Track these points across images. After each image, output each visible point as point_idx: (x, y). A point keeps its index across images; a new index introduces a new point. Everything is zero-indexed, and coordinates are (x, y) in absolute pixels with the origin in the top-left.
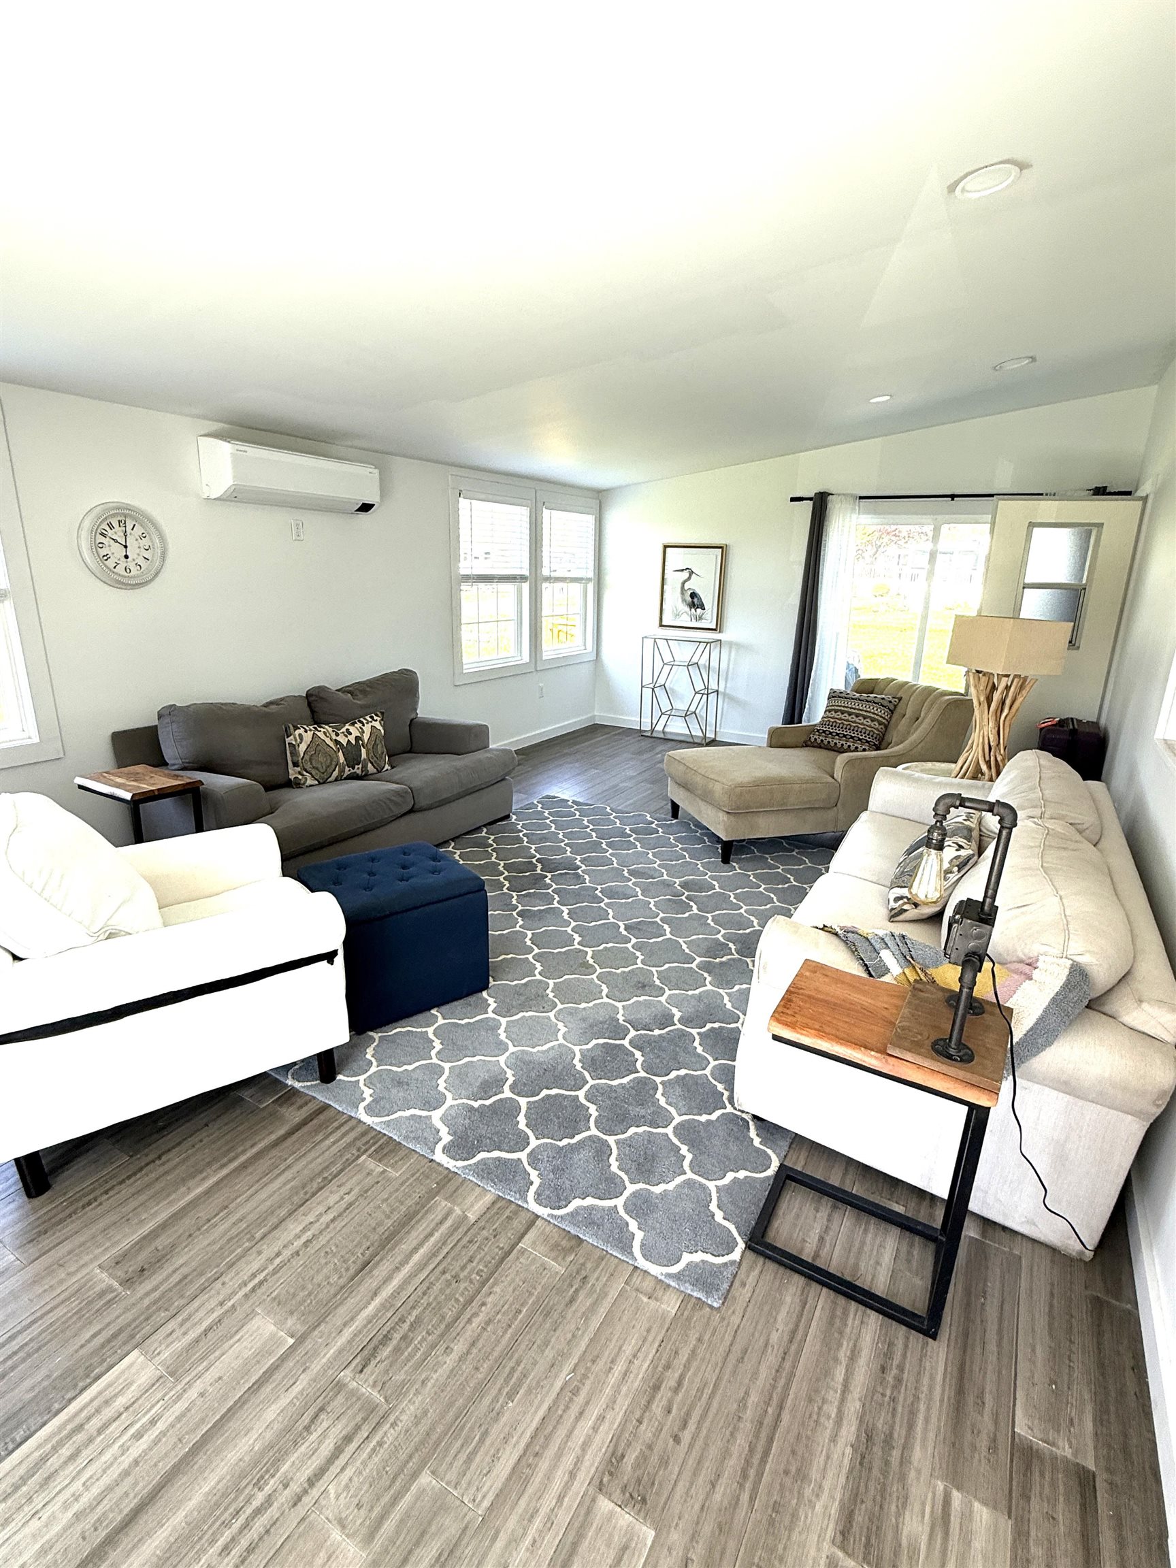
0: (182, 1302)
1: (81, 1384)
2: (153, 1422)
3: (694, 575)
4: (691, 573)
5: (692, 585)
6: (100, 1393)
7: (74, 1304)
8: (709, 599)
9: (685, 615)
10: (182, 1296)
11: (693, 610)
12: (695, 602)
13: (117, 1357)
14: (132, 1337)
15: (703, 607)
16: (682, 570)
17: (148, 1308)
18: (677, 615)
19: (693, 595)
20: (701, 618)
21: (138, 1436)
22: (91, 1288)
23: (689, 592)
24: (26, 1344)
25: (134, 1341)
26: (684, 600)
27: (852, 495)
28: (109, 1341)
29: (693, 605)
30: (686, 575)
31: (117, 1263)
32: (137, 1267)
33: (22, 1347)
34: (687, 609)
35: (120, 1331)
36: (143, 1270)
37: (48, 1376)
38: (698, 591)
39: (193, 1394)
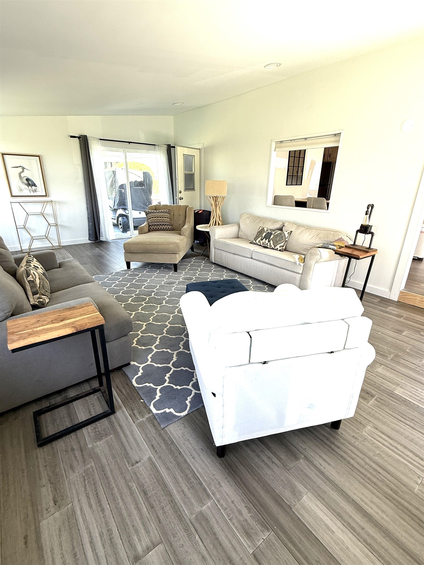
0: (377, 384)
1: (408, 402)
2: (412, 388)
3: (25, 170)
4: (23, 168)
5: (26, 174)
6: (409, 398)
7: (383, 407)
8: (38, 180)
9: (25, 189)
10: (376, 385)
11: (30, 187)
12: (30, 183)
13: (398, 396)
14: (391, 393)
15: (34, 185)
16: (17, 167)
17: (381, 391)
18: (21, 190)
19: (28, 180)
20: (35, 191)
21: (417, 390)
22: (377, 404)
23: (25, 178)
24: (401, 416)
25: (392, 393)
26: (23, 182)
27: (97, 138)
28: (394, 398)
29: (29, 185)
30: (20, 170)
31: (366, 399)
32: (367, 395)
33: (402, 417)
34: (27, 187)
35: (390, 396)
36: (367, 393)
37: (409, 409)
38: (30, 178)
39: (402, 381)
